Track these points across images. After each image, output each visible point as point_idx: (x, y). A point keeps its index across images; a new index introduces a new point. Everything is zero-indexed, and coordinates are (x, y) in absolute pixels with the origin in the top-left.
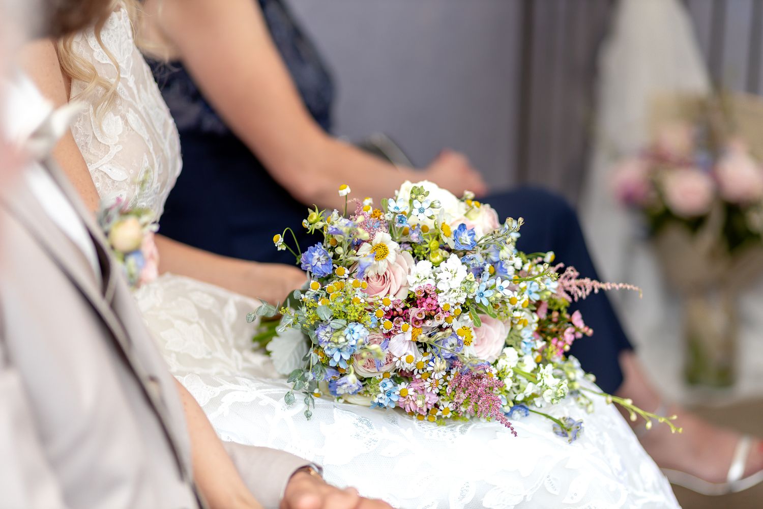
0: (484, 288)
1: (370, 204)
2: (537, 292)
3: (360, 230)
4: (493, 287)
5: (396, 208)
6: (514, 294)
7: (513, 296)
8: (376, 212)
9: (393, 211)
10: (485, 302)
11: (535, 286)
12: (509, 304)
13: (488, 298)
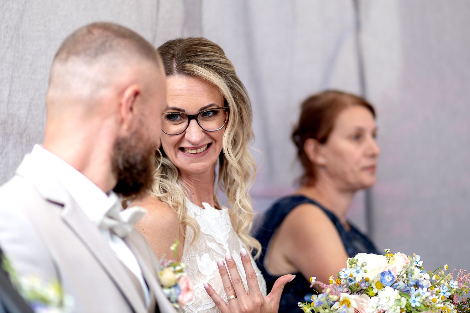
0: (414, 297)
1: (333, 279)
2: (448, 291)
3: (331, 296)
4: (419, 295)
5: (346, 275)
6: (433, 297)
7: (433, 298)
8: (337, 281)
9: (344, 277)
10: (418, 305)
11: (445, 289)
12: (433, 303)
13: (419, 302)
